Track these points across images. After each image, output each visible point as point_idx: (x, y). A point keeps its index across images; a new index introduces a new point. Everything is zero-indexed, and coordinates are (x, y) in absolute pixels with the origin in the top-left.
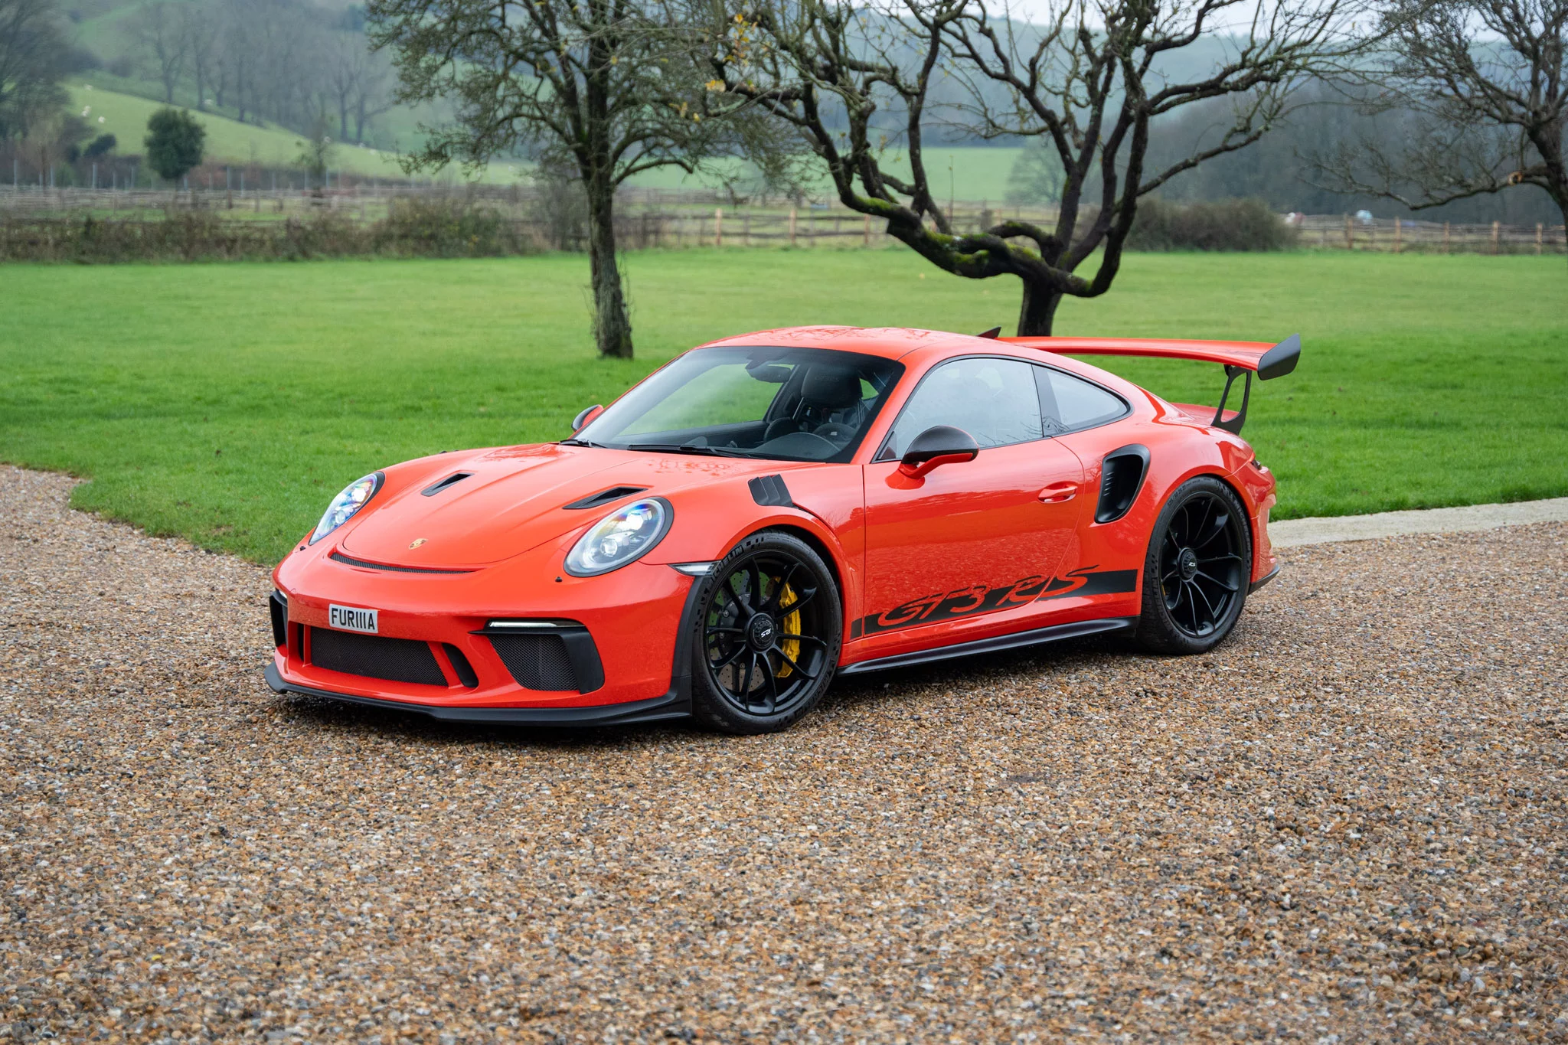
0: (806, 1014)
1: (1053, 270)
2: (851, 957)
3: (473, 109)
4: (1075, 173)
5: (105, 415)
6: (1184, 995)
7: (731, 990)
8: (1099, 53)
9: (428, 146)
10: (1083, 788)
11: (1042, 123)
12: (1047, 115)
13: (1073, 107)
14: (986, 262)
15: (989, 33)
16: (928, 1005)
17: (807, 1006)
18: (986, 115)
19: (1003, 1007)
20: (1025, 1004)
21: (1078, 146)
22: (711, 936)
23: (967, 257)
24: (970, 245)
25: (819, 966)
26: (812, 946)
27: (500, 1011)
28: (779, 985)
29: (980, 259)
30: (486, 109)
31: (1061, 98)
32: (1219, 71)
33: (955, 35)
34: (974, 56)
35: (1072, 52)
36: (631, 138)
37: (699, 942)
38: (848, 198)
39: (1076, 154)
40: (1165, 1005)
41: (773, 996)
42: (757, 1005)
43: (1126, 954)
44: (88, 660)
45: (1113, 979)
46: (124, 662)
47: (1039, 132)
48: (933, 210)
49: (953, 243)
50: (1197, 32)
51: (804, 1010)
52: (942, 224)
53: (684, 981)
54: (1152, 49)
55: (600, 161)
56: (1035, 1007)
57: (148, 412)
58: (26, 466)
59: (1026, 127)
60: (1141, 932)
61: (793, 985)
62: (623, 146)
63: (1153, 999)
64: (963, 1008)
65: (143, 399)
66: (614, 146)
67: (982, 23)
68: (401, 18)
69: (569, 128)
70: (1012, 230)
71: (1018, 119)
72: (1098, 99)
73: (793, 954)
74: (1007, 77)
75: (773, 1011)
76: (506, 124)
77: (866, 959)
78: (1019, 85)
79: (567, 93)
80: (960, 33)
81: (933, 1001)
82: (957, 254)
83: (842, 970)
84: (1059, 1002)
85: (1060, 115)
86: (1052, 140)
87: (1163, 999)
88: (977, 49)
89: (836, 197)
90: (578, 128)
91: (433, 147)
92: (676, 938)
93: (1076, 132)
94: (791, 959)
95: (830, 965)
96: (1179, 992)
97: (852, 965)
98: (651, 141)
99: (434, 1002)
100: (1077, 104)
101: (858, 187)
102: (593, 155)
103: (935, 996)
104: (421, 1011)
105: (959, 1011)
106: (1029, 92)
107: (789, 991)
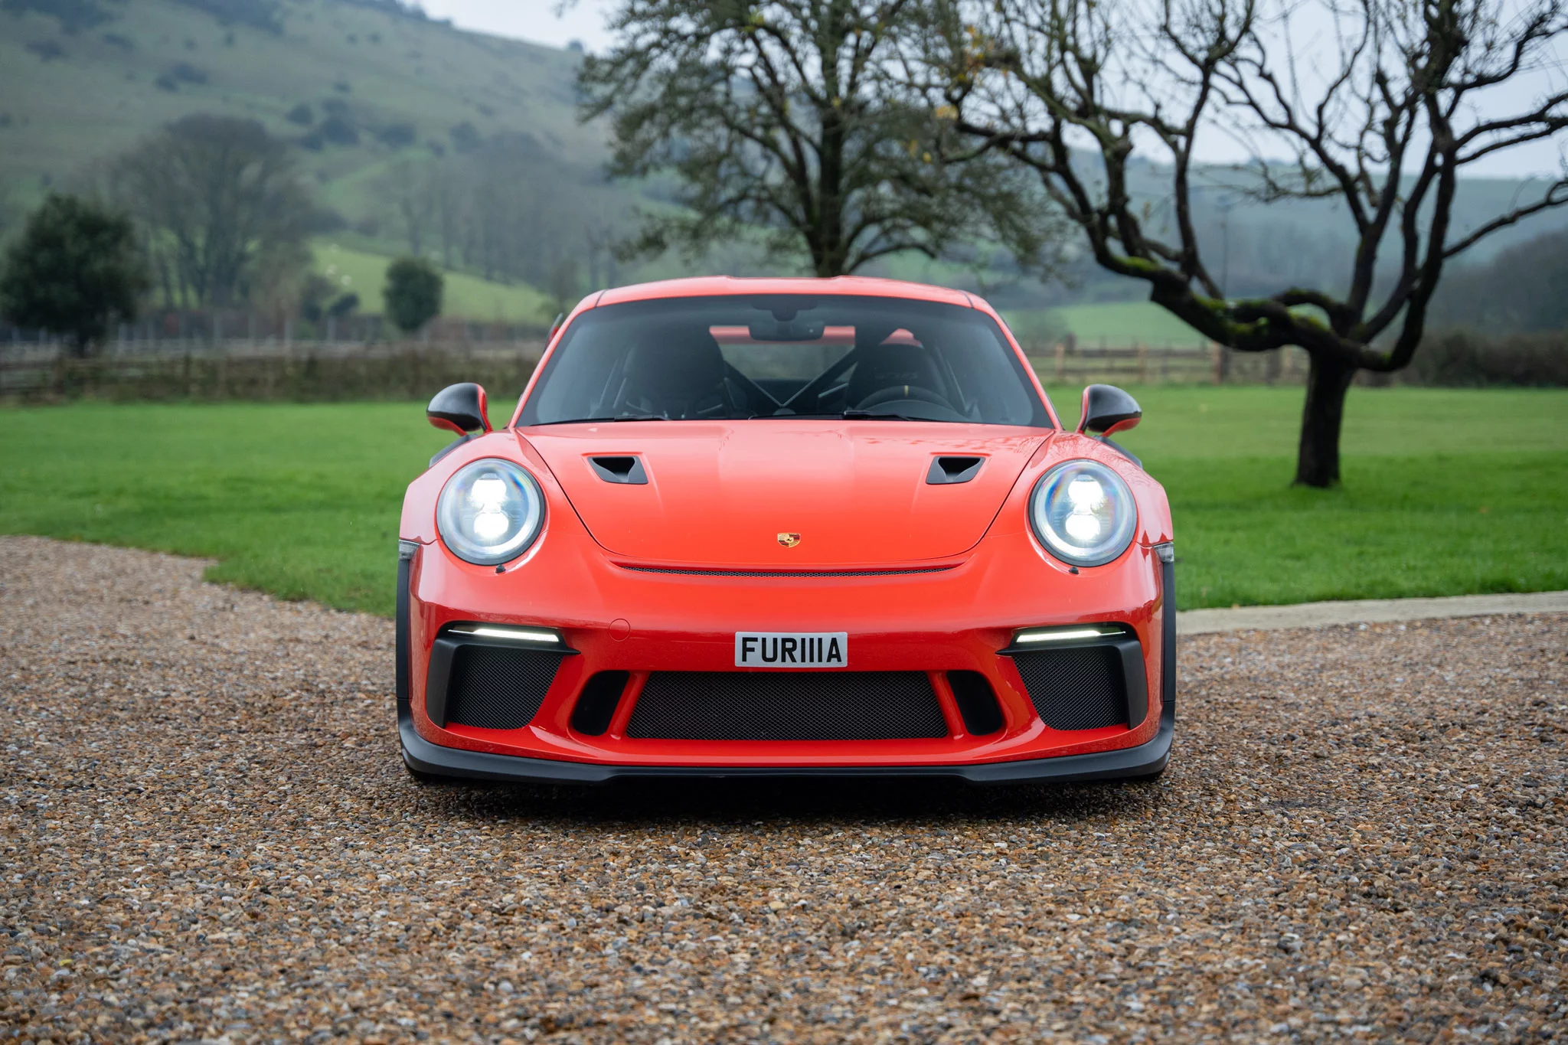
0: (952, 1031)
1: (1346, 342)
2: (1028, 971)
3: (695, 190)
4: (1370, 234)
5: (276, 509)
6: (1517, 1025)
7: (851, 1003)
8: (1399, 100)
9: (644, 231)
10: (1370, 813)
11: (1332, 181)
12: (1338, 170)
13: (1367, 163)
14: (1265, 332)
15: (1269, 78)
16: (1132, 1026)
17: (954, 1022)
18: (1265, 175)
19: (1244, 1031)
20: (1275, 1028)
21: (1373, 205)
22: (837, 948)
23: (1244, 328)
24: (1247, 313)
25: (981, 980)
26: (973, 959)
27: (514, 1022)
28: (920, 1000)
29: (1258, 331)
30: (708, 192)
31: (1353, 154)
32: (1544, 102)
33: (1229, 79)
34: (1252, 103)
35: (1368, 101)
36: (868, 220)
37: (819, 952)
38: (1104, 258)
39: (1371, 214)
40: (1487, 1035)
41: (908, 1011)
42: (883, 1019)
43: (1429, 978)
44: (145, 691)
45: (1409, 1003)
46: (188, 693)
47: (1329, 192)
48: (1203, 278)
49: (1227, 311)
50: (1515, 66)
51: (949, 1027)
52: (1213, 292)
53: (786, 993)
54: (1460, 89)
55: (833, 245)
56: (1291, 1032)
57: (320, 506)
58: (176, 553)
59: (1313, 188)
60: (1451, 954)
61: (941, 999)
62: (858, 231)
63: (1469, 1027)
64: (1183, 1029)
65: (320, 496)
66: (847, 230)
67: (1261, 68)
68: (612, 87)
69: (800, 213)
70: (1296, 298)
71: (1303, 180)
72: (1396, 151)
73: (946, 966)
74: (1291, 126)
75: (905, 1026)
76: (731, 209)
77: (1050, 973)
78: (1303, 135)
79: (797, 171)
80: (1235, 76)
81: (1141, 1021)
82: (1231, 323)
83: (1015, 985)
84: (1328, 1028)
85: (1352, 168)
86: (1342, 200)
87: (1484, 1029)
88: (1256, 97)
89: (1090, 257)
90: (808, 211)
91: (651, 233)
92: (787, 949)
93: (1370, 191)
94: (943, 972)
95: (997, 978)
96: (1508, 1022)
97: (1028, 979)
98: (888, 223)
99: (426, 1012)
100: (1373, 160)
101: (1115, 247)
102: (825, 237)
103: (1144, 1016)
104: (403, 1021)
105: (1177, 1033)
106: (1316, 144)
107: (933, 1005)
